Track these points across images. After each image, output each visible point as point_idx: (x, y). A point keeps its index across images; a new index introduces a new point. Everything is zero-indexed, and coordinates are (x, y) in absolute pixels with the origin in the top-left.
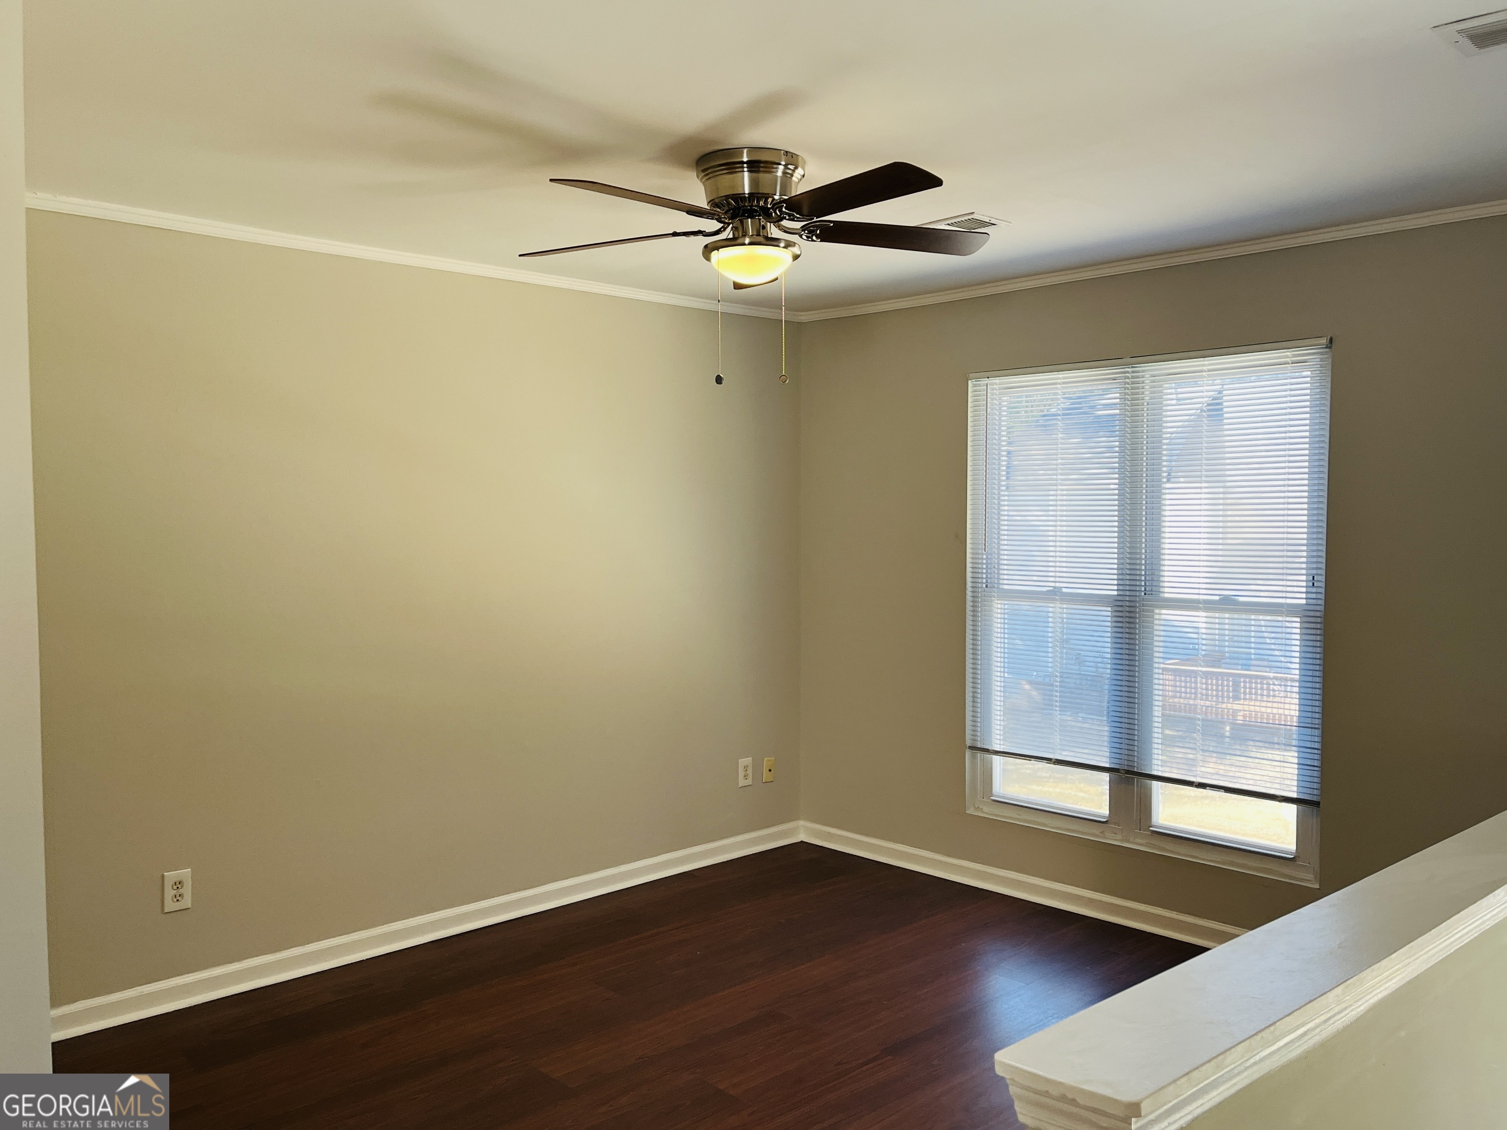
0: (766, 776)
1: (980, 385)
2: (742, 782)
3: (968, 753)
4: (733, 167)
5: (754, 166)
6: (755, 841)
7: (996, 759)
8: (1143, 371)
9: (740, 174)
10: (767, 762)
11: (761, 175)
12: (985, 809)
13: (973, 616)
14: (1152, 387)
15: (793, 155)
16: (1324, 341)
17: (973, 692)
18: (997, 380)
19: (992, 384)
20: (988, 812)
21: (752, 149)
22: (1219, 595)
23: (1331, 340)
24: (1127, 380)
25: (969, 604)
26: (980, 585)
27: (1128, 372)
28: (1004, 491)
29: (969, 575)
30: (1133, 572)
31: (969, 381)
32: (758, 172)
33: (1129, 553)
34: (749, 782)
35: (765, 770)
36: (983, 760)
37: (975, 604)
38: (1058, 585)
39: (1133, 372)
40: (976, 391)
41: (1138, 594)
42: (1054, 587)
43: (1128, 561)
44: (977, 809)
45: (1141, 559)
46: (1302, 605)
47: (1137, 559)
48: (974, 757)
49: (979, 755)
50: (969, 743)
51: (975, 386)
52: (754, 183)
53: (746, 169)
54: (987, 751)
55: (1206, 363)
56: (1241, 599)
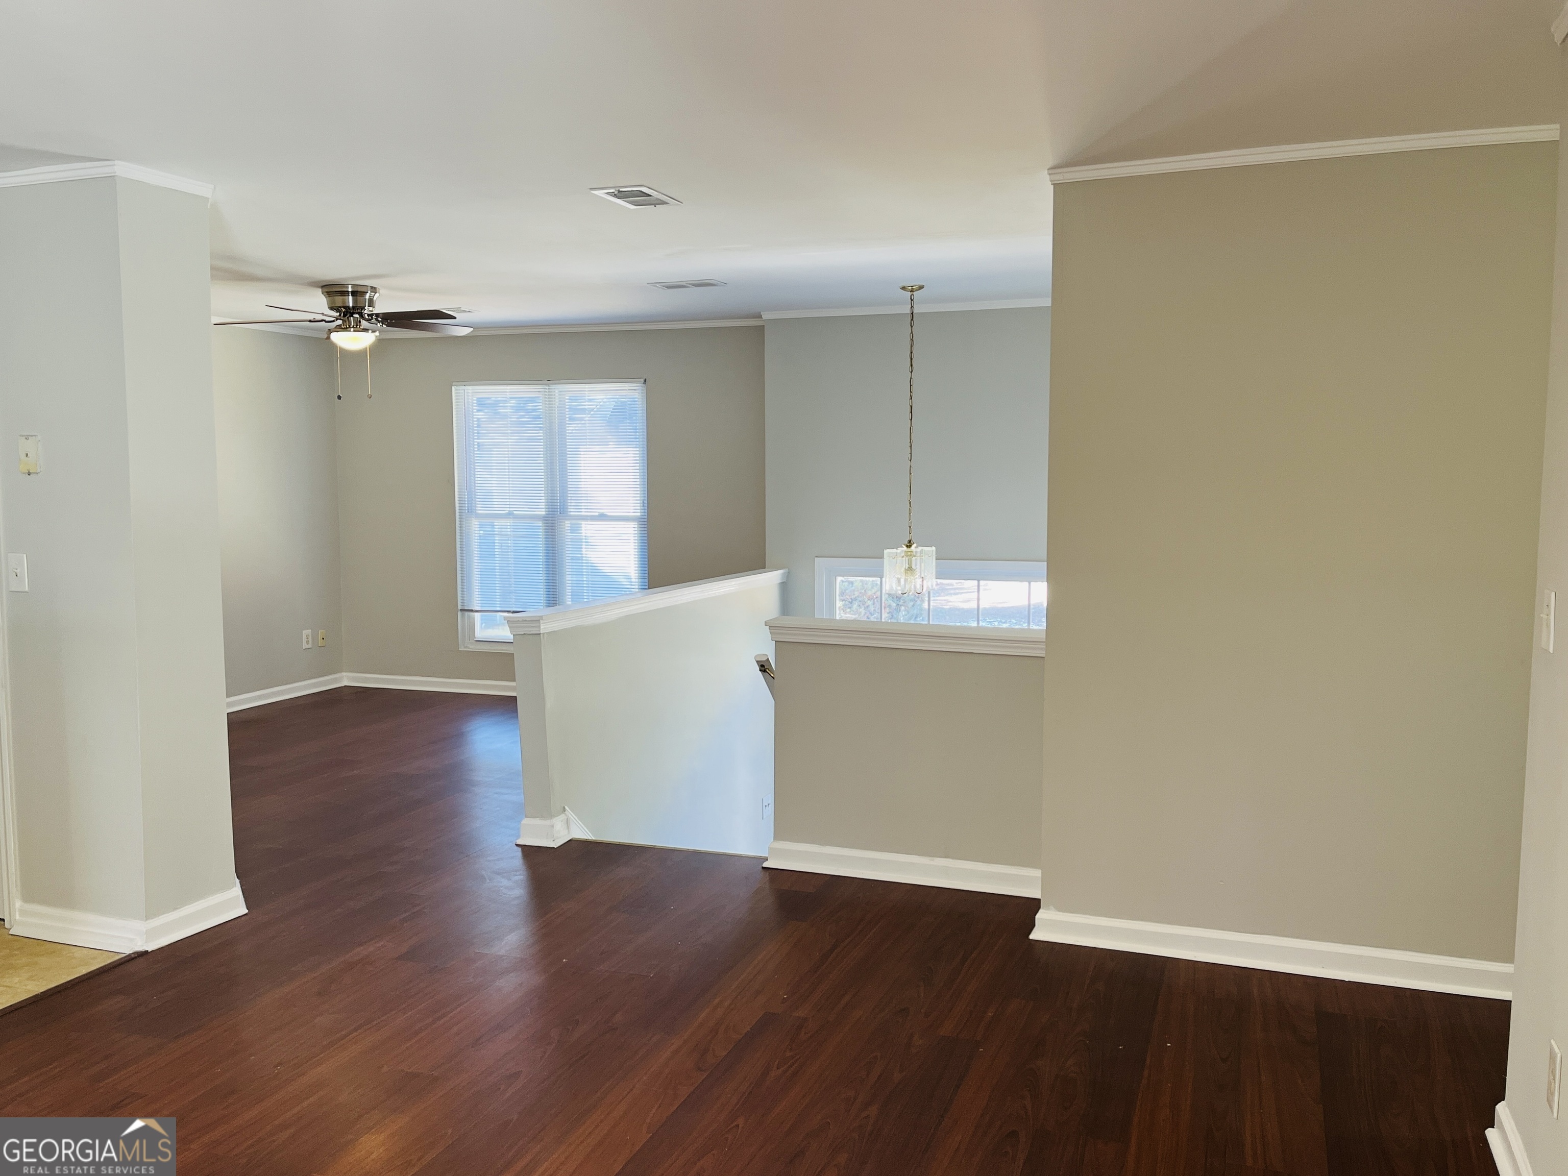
0: (320, 643)
1: (459, 390)
2: (305, 646)
3: (459, 613)
4: (344, 293)
5: (354, 293)
6: (315, 685)
7: (476, 614)
8: (554, 389)
9: (347, 297)
10: (321, 633)
11: (358, 298)
12: (471, 647)
13: (460, 530)
14: (560, 395)
15: (375, 288)
16: (642, 380)
17: (461, 577)
18: (470, 388)
19: (467, 389)
20: (473, 647)
21: (353, 286)
22: (599, 512)
23: (645, 380)
24: (546, 393)
25: (458, 523)
26: (464, 511)
27: (546, 389)
28: (476, 451)
29: (457, 505)
30: (553, 501)
31: (453, 387)
32: (357, 296)
33: (551, 493)
34: (310, 646)
35: (320, 638)
36: (469, 617)
37: (461, 520)
38: (511, 509)
39: (549, 389)
40: (457, 393)
41: (556, 513)
42: (509, 511)
43: (550, 495)
44: (466, 647)
45: (557, 493)
46: (638, 516)
47: (554, 493)
48: (463, 616)
49: (466, 613)
50: (460, 607)
51: (456, 390)
52: (355, 301)
53: (350, 295)
54: (472, 611)
55: (587, 387)
56: (609, 514)
